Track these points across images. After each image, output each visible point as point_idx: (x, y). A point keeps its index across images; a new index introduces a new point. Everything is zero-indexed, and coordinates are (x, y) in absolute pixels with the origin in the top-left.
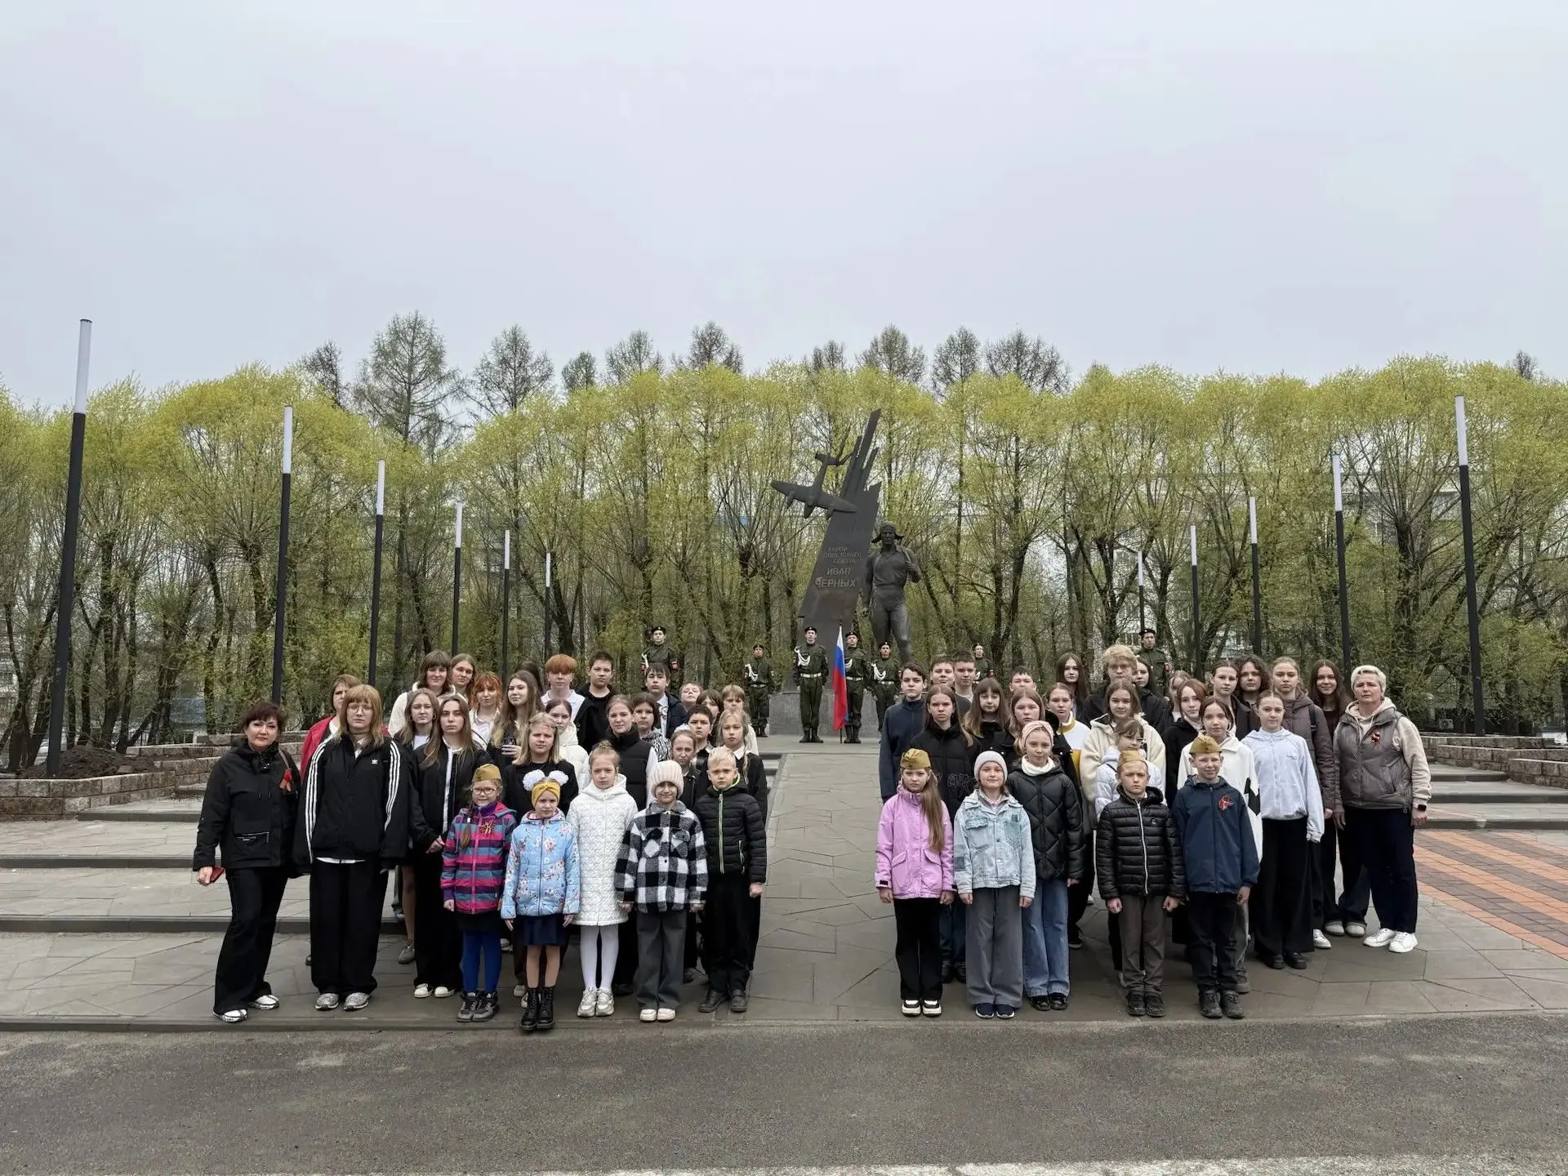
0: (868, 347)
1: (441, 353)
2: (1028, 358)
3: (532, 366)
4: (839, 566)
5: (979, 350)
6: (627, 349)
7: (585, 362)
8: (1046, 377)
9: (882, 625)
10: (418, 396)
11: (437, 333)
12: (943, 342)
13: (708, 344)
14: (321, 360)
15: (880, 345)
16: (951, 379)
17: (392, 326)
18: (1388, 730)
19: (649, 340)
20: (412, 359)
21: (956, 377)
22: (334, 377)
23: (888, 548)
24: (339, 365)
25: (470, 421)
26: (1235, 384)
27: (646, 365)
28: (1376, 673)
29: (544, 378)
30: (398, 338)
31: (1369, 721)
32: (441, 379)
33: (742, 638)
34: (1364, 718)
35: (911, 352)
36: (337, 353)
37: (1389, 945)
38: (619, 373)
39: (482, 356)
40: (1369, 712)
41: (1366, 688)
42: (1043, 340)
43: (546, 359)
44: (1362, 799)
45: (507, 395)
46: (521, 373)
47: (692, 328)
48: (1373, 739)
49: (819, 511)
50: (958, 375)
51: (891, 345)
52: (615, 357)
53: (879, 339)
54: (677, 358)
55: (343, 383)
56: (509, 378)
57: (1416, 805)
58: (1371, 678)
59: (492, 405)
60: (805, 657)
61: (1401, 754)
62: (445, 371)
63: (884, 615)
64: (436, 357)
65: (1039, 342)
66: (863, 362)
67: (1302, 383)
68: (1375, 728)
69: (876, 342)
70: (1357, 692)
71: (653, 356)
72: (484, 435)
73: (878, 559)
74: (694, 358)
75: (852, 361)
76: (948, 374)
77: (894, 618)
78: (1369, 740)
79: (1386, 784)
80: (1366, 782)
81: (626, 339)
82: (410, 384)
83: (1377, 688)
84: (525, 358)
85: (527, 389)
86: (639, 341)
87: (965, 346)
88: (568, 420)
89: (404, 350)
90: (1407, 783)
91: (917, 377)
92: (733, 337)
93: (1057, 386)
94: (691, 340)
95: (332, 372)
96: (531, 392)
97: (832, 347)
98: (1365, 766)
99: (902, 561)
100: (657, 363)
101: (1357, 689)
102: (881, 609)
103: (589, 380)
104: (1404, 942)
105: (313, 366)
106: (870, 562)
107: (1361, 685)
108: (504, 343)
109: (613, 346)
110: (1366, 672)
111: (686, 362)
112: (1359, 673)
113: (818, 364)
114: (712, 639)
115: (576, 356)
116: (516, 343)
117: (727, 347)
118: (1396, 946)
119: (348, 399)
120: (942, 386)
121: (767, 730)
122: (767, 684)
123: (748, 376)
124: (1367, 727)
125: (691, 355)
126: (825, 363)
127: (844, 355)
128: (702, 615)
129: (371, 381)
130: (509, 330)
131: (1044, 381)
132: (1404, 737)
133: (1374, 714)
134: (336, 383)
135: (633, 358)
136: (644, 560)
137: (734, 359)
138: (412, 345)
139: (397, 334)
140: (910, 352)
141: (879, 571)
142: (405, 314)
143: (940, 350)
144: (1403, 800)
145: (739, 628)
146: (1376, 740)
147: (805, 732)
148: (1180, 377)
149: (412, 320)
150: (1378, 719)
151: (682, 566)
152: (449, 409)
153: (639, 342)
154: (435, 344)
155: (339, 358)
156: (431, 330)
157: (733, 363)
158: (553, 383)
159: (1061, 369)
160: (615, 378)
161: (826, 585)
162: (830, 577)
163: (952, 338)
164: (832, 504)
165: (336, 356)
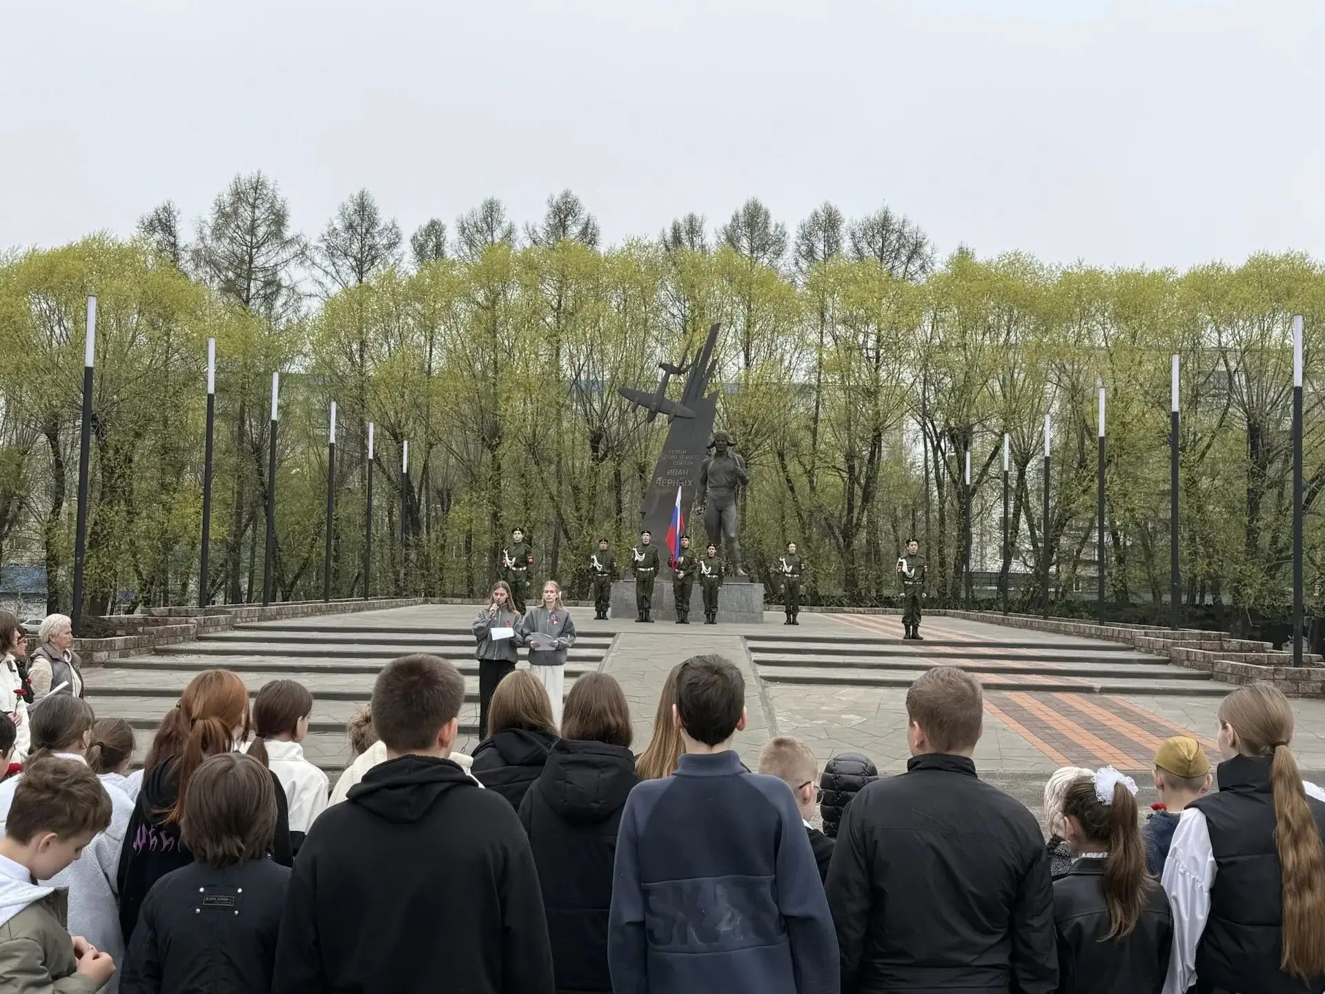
0: (728, 221)
1: (283, 217)
2: (893, 237)
3: (380, 233)
4: (678, 467)
5: (843, 230)
6: (480, 215)
7: (434, 229)
8: (909, 259)
9: (714, 523)
10: (259, 261)
11: (281, 195)
12: (806, 217)
13: (564, 212)
14: (160, 220)
15: (742, 220)
16: (813, 257)
17: (233, 186)
19: (502, 208)
20: (253, 221)
21: (820, 255)
22: (172, 240)
23: (721, 454)
24: (178, 227)
25: (316, 289)
26: (1093, 277)
27: (498, 235)
29: (391, 246)
30: (240, 199)
32: (286, 243)
33: (591, 521)
35: (773, 229)
36: (175, 213)
38: (471, 243)
39: (328, 222)
42: (909, 219)
43: (394, 226)
45: (354, 264)
46: (369, 241)
47: (547, 197)
49: (662, 419)
50: (821, 254)
51: (754, 219)
52: (466, 226)
53: (741, 213)
54: (530, 228)
55: (181, 244)
56: (356, 247)
59: (337, 272)
60: (641, 554)
62: (288, 234)
63: (715, 514)
64: (279, 219)
65: (904, 222)
66: (723, 237)
67: (1168, 271)
69: (737, 216)
71: (505, 225)
72: (331, 305)
73: (711, 463)
74: (549, 229)
75: (711, 237)
76: (811, 253)
77: (724, 517)
81: (478, 206)
82: (252, 248)
84: (373, 224)
85: (374, 258)
86: (492, 208)
87: (829, 222)
88: (417, 291)
89: (245, 212)
91: (778, 254)
92: (589, 208)
93: (922, 267)
94: (546, 210)
95: (171, 233)
96: (379, 260)
97: (691, 220)
99: (732, 466)
100: (510, 233)
102: (713, 509)
103: (438, 250)
105: (150, 227)
106: (705, 466)
108: (351, 208)
109: (465, 214)
111: (541, 234)
113: (677, 240)
114: (562, 521)
115: (425, 223)
116: (363, 208)
117: (583, 217)
119: (186, 263)
120: (804, 264)
121: (609, 613)
122: (610, 574)
123: (602, 253)
125: (545, 225)
126: (683, 235)
127: (705, 228)
128: (552, 498)
129: (209, 242)
130: (356, 194)
131: (908, 262)
134: (174, 245)
135: (485, 226)
136: (494, 443)
137: (590, 231)
138: (254, 207)
139: (238, 196)
140: (771, 230)
141: (712, 474)
142: (247, 174)
143: (803, 227)
145: (588, 512)
147: (640, 614)
148: (1041, 265)
149: (254, 180)
151: (532, 447)
152: (292, 274)
153: (491, 210)
154: (278, 207)
155: (178, 219)
156: (273, 190)
157: (589, 235)
158: (400, 251)
159: (927, 250)
160: (466, 248)
161: (666, 484)
162: (670, 477)
163: (816, 214)
164: (674, 410)
165: (174, 217)
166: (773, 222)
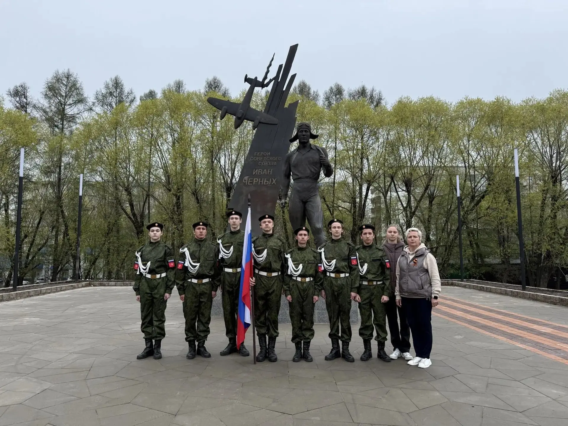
2: (368, 98)
3: (124, 96)
4: (263, 167)
5: (345, 93)
7: (152, 94)
9: (299, 215)
10: (68, 110)
11: (78, 80)
12: (327, 89)
13: (213, 86)
14: (20, 92)
15: (297, 90)
16: (331, 107)
17: (55, 75)
18: (421, 258)
22: (25, 100)
23: (304, 146)
28: (417, 231)
30: (59, 82)
31: (413, 254)
34: (411, 253)
37: (418, 365)
39: (99, 90)
40: (413, 250)
41: (413, 238)
42: (375, 89)
43: (132, 93)
44: (407, 292)
46: (119, 99)
48: (414, 262)
49: (248, 125)
51: (303, 90)
53: (297, 86)
56: (113, 102)
57: (433, 296)
58: (415, 234)
61: (427, 271)
64: (77, 91)
65: (373, 90)
68: (416, 257)
70: (409, 241)
77: (309, 208)
78: (412, 263)
79: (418, 285)
80: (409, 283)
81: (173, 84)
82: (65, 105)
83: (418, 238)
84: (122, 91)
86: (179, 85)
90: (428, 285)
95: (24, 97)
98: (409, 275)
101: (408, 239)
102: (297, 200)
104: (426, 363)
105: (15, 95)
106: (289, 159)
107: (411, 237)
108: (111, 84)
110: (413, 231)
112: (410, 231)
115: (147, 91)
116: (117, 84)
118: (421, 365)
124: (411, 257)
130: (113, 78)
132: (429, 263)
133: (416, 250)
134: (25, 103)
137: (226, 94)
138: (65, 85)
139: (58, 80)
141: (296, 166)
142: (63, 70)
143: (326, 93)
144: (426, 294)
146: (415, 263)
149: (66, 73)
150: (418, 253)
156: (76, 78)
161: (252, 183)
162: (256, 176)
163: (332, 88)
164: (258, 117)
165: (27, 90)
166: (312, 92)
